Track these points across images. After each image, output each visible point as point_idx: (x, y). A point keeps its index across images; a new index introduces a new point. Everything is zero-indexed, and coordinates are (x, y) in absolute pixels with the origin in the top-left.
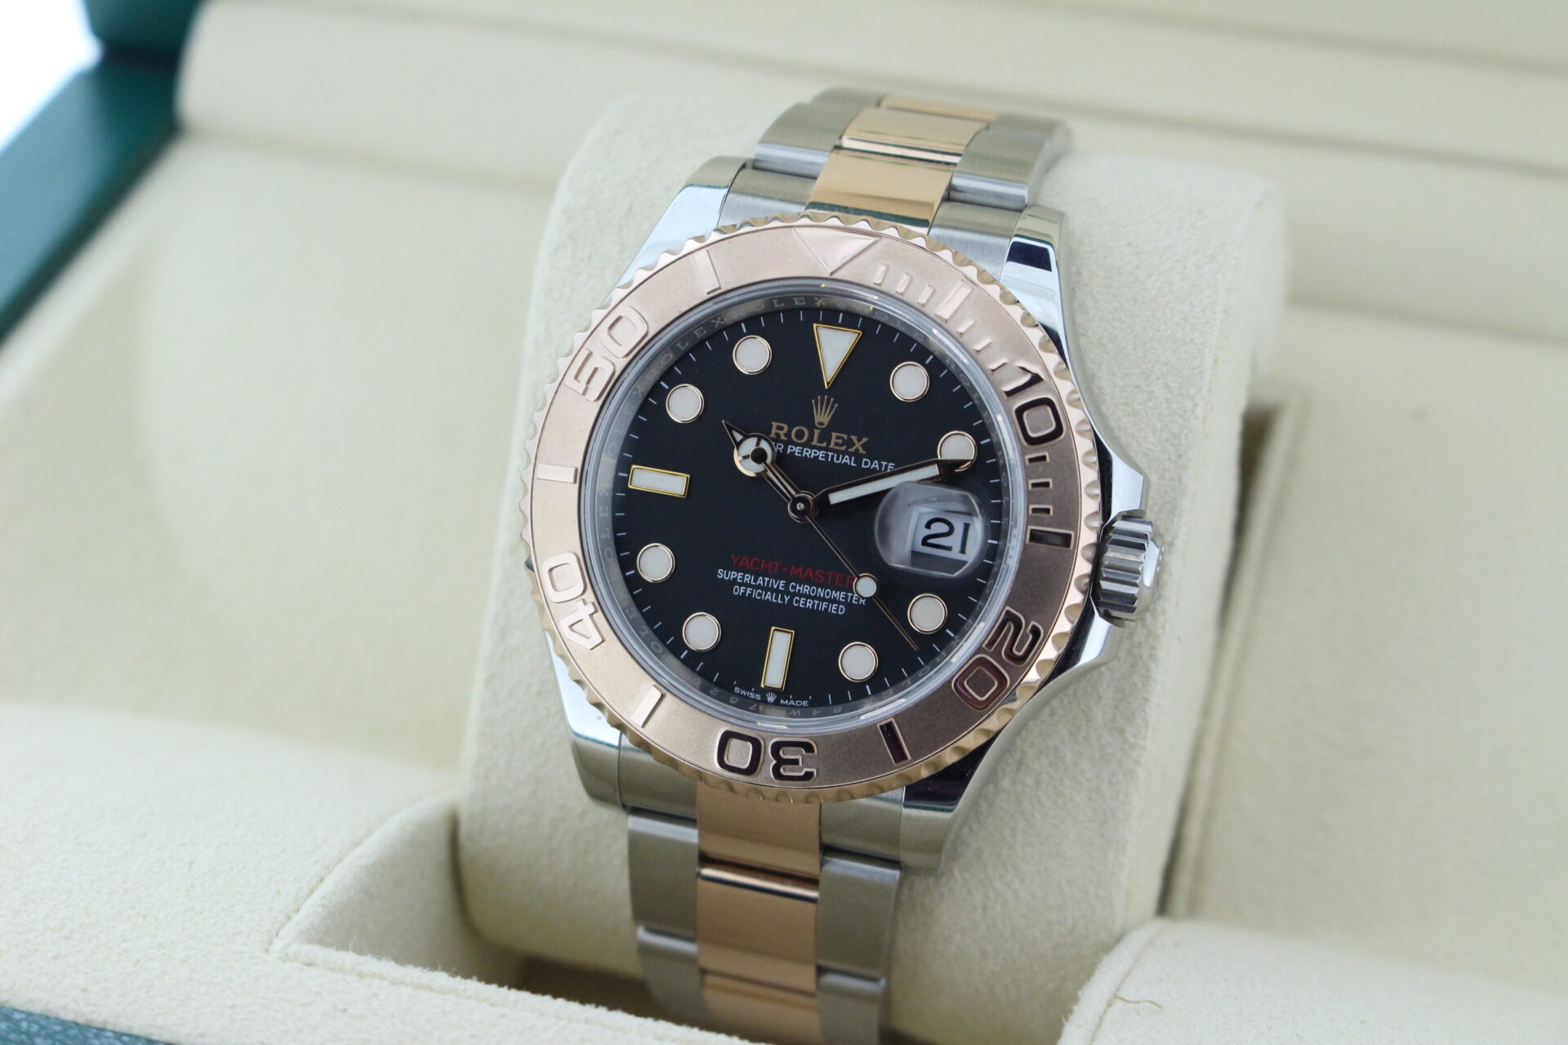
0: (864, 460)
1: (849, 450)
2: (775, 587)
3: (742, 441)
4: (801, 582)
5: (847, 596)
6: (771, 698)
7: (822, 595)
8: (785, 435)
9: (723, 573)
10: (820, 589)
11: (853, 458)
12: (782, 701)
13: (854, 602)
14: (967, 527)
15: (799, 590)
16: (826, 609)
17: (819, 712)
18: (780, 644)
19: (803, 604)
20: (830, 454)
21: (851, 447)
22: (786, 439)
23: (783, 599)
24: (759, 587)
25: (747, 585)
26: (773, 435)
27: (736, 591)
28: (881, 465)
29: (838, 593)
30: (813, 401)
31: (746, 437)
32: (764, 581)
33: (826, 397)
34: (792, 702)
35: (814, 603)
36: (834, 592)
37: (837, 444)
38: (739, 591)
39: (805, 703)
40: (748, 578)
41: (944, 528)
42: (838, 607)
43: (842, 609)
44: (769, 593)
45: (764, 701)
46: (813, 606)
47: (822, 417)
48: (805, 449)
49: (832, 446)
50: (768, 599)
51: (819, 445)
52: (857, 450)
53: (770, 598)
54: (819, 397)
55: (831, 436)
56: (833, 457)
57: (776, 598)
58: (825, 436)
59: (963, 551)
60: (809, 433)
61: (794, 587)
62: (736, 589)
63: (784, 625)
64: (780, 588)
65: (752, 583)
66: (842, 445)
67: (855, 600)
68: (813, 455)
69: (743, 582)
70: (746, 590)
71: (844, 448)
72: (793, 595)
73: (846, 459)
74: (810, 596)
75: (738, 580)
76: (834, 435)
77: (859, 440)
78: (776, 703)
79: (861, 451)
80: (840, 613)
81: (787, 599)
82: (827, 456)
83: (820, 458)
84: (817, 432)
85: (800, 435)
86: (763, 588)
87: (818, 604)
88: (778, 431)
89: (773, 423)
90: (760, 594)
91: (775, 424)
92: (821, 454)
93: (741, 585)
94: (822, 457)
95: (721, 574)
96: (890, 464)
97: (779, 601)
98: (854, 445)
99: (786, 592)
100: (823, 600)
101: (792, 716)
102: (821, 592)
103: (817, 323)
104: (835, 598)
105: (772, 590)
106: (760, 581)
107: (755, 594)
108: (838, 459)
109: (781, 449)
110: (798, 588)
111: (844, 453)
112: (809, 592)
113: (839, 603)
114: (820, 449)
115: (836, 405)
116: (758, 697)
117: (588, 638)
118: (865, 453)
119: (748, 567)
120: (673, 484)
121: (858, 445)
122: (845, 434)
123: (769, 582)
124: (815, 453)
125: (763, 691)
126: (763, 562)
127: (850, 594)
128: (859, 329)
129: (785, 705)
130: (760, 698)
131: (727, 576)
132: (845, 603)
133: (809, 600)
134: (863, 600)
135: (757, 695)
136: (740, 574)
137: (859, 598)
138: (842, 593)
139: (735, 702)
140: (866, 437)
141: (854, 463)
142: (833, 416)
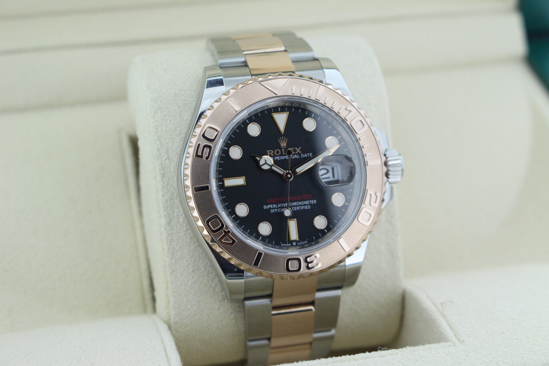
1: (296, 153)
2: (284, 206)
3: (260, 160)
4: (293, 202)
6: (294, 244)
8: (273, 154)
10: (300, 202)
11: (298, 155)
12: (298, 244)
13: (312, 203)
14: (333, 169)
15: (293, 205)
16: (304, 208)
17: (314, 243)
18: (293, 226)
19: (295, 209)
22: (273, 155)
25: (275, 208)
28: (307, 155)
30: (279, 140)
31: (261, 158)
33: (283, 137)
34: (302, 243)
35: (299, 208)
36: (305, 202)
38: (273, 211)
39: (306, 242)
40: (275, 206)
41: (325, 171)
42: (308, 207)
43: (309, 207)
44: (283, 209)
47: (284, 144)
51: (285, 154)
52: (298, 152)
54: (280, 138)
59: (334, 177)
61: (291, 204)
63: (292, 218)
64: (286, 206)
65: (276, 207)
69: (273, 208)
70: (275, 210)
72: (292, 207)
74: (297, 205)
75: (271, 208)
76: (289, 149)
77: (298, 149)
79: (300, 152)
80: (309, 208)
84: (283, 150)
85: (278, 152)
86: (280, 208)
87: (301, 208)
88: (270, 153)
89: (267, 151)
90: (280, 210)
91: (268, 151)
92: (287, 157)
93: (273, 209)
94: (287, 158)
95: (265, 207)
96: (311, 154)
99: (289, 207)
100: (302, 205)
101: (306, 247)
103: (273, 113)
104: (306, 204)
106: (279, 206)
113: (307, 205)
115: (287, 139)
119: (274, 202)
120: (240, 181)
121: (298, 150)
122: (292, 148)
123: (282, 205)
125: (291, 242)
126: (278, 199)
127: (310, 201)
128: (287, 111)
129: (300, 245)
130: (290, 245)
131: (267, 207)
132: (309, 205)
133: (297, 207)
134: (315, 202)
135: (289, 244)
136: (271, 205)
137: (313, 201)
138: (307, 201)
139: (285, 248)
140: (300, 147)
141: (298, 157)
142: (287, 143)
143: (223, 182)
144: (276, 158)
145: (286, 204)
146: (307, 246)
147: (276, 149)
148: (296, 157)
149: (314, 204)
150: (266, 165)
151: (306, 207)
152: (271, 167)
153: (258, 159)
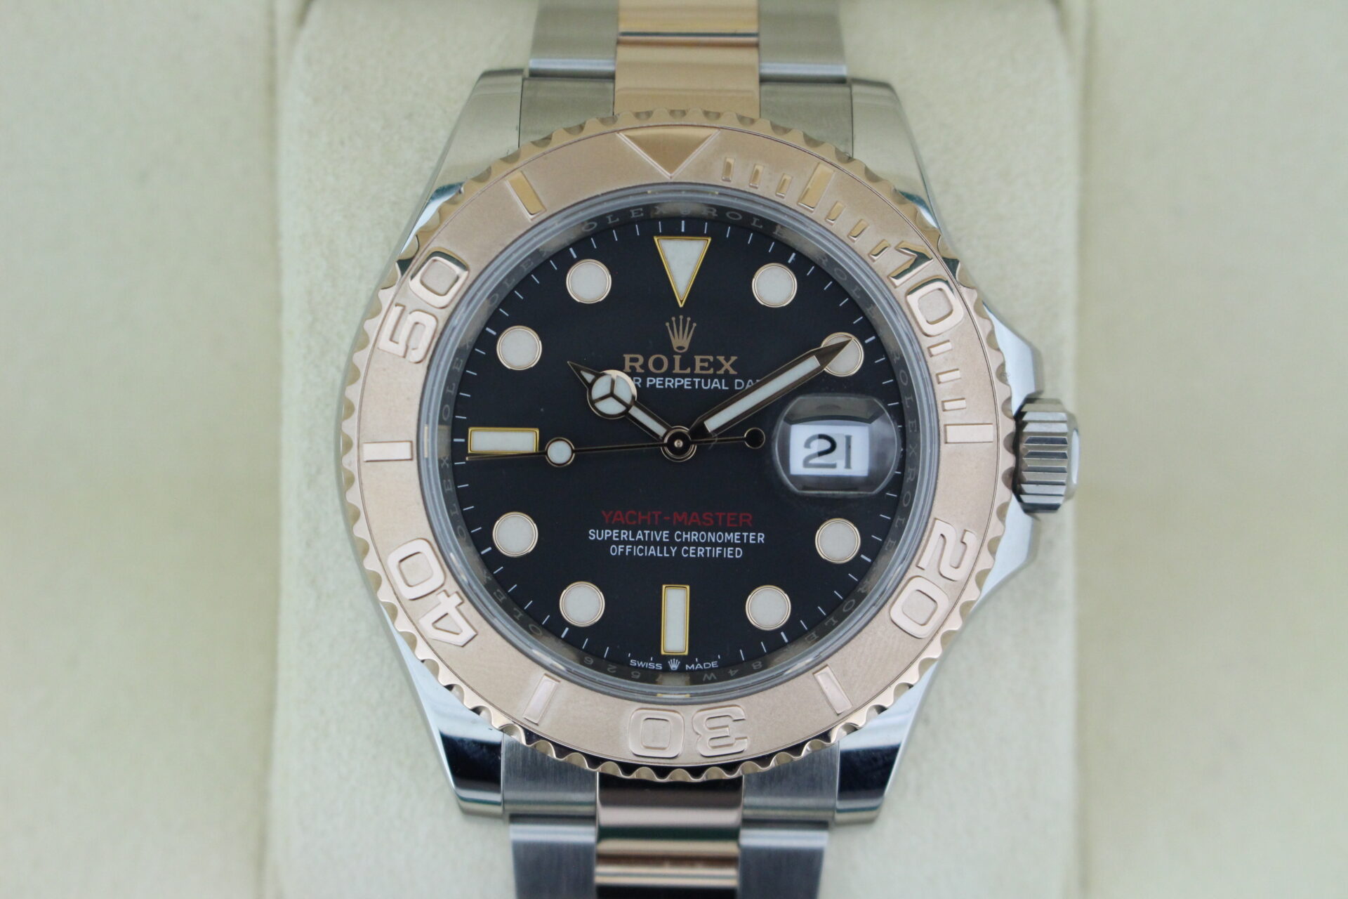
0: (736, 381)
1: (718, 373)
2: (658, 539)
3: (594, 381)
4: (687, 530)
5: (742, 537)
6: (674, 666)
7: (714, 541)
8: (641, 367)
9: (595, 534)
10: (710, 534)
11: (723, 381)
12: (687, 666)
13: (751, 542)
14: (848, 439)
15: (686, 538)
16: (721, 555)
17: (736, 671)
18: (676, 603)
19: (693, 554)
20: (697, 380)
21: (720, 369)
22: (643, 371)
23: (669, 552)
24: (639, 542)
25: (625, 543)
26: (627, 369)
27: (614, 552)
29: (732, 534)
30: (667, 324)
31: (598, 376)
32: (644, 535)
33: (681, 317)
34: (699, 666)
35: (706, 551)
36: (726, 534)
37: (702, 368)
38: (616, 551)
39: (713, 664)
40: (625, 535)
41: (825, 445)
42: (734, 551)
44: (652, 547)
45: (666, 670)
46: (705, 553)
47: (681, 340)
48: (667, 379)
49: (697, 371)
50: (652, 555)
51: (682, 371)
52: (727, 371)
53: (654, 552)
54: (673, 319)
55: (694, 360)
56: (700, 383)
57: (662, 552)
58: (687, 361)
59: (848, 465)
60: (669, 360)
61: (679, 536)
62: (614, 548)
63: (676, 580)
64: (664, 540)
65: (631, 539)
66: (708, 369)
67: (753, 540)
68: (676, 384)
69: (619, 540)
70: (625, 549)
71: (711, 371)
72: (680, 545)
73: (716, 383)
74: (699, 543)
75: (614, 539)
76: (698, 358)
77: (727, 360)
78: (681, 670)
79: (732, 372)
80: (737, 557)
81: (673, 551)
82: (693, 384)
83: (686, 387)
84: (677, 358)
85: (658, 364)
86: (644, 543)
87: (711, 551)
88: (634, 363)
89: (625, 355)
90: (642, 551)
91: (627, 357)
92: (686, 382)
93: (617, 543)
94: (688, 385)
95: (593, 535)
97: (665, 555)
99: (672, 542)
100: (715, 545)
101: (707, 682)
102: (712, 537)
103: (659, 235)
104: (729, 541)
105: (655, 544)
106: (639, 536)
107: (636, 551)
108: (706, 385)
109: (639, 383)
110: (684, 536)
111: (713, 377)
112: (698, 538)
113: (735, 546)
114: (683, 376)
115: (695, 325)
116: (659, 666)
117: (459, 633)
118: (736, 373)
119: (623, 522)
120: (521, 442)
121: (727, 366)
122: (709, 355)
123: (649, 534)
124: (679, 381)
125: (665, 660)
126: (640, 514)
127: (745, 534)
128: (707, 235)
129: (691, 671)
130: (661, 668)
131: (600, 536)
132: (741, 546)
133: (699, 548)
134: (761, 538)
135: (657, 665)
136: (614, 531)
137: (756, 536)
138: (736, 534)
139: (638, 677)
140: (735, 355)
141: (725, 386)
142: (693, 337)
143: (465, 436)
144: (651, 381)
145: (665, 534)
146: (710, 678)
147: (655, 354)
148: (718, 385)
149: (758, 546)
150: (611, 401)
152: (628, 407)
153: (589, 377)
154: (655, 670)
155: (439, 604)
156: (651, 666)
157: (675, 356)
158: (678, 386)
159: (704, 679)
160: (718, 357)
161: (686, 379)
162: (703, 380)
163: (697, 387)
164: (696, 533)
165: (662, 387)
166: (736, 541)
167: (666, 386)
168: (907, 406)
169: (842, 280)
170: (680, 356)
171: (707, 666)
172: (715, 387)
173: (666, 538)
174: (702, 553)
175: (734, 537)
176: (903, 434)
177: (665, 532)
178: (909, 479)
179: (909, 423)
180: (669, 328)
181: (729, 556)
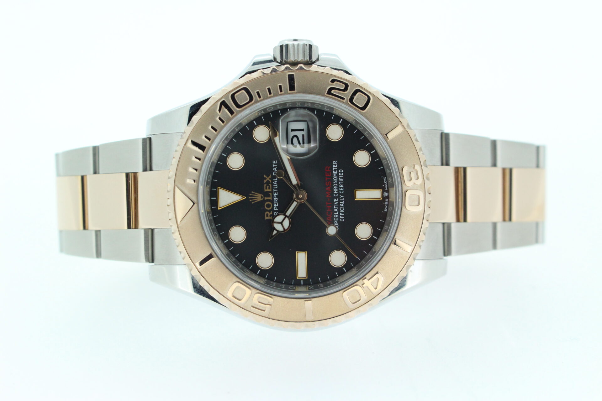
0: (274, 175)
1: (271, 182)
2: (337, 203)
3: (277, 230)
4: (333, 191)
5: (335, 170)
6: (386, 194)
7: (337, 181)
8: (270, 212)
10: (334, 183)
11: (274, 180)
12: (386, 189)
13: (336, 166)
14: (292, 130)
15: (336, 192)
16: (342, 178)
17: (388, 170)
18: (362, 195)
19: (342, 189)
20: (274, 190)
21: (269, 182)
22: (272, 212)
23: (342, 198)
24: (339, 210)
25: (339, 215)
26: (271, 218)
27: (343, 220)
28: (275, 167)
29: (334, 174)
30: (253, 203)
31: (274, 229)
32: (336, 208)
33: (250, 198)
34: (386, 185)
36: (334, 176)
37: (269, 188)
39: (385, 179)
40: (336, 216)
42: (340, 173)
43: (341, 171)
44: (340, 205)
46: (342, 184)
47: (259, 197)
48: (274, 202)
49: (270, 190)
50: (343, 205)
51: (271, 196)
52: (270, 179)
53: (342, 204)
54: (250, 200)
55: (266, 192)
56: (275, 189)
57: (342, 201)
58: (267, 194)
59: (303, 130)
60: (267, 202)
61: (336, 194)
62: (342, 220)
63: (353, 195)
64: (337, 200)
65: (338, 213)
68: (276, 198)
70: (341, 216)
71: (270, 185)
72: (339, 194)
73: (275, 183)
74: (338, 187)
75: (338, 220)
76: (265, 190)
77: (265, 179)
78: (388, 191)
79: (270, 177)
80: (343, 172)
81: (342, 196)
82: (275, 192)
83: (277, 194)
84: (266, 198)
85: (268, 206)
86: (339, 208)
87: (341, 182)
88: (269, 216)
89: (266, 219)
90: (342, 209)
91: (266, 218)
92: (275, 195)
93: (339, 219)
94: (276, 194)
96: (273, 163)
97: (343, 200)
98: (268, 180)
99: (338, 197)
100: (338, 180)
101: (392, 181)
102: (335, 182)
103: (217, 208)
104: (337, 175)
105: (339, 204)
106: (336, 210)
107: (342, 211)
108: (276, 187)
109: (276, 213)
110: (335, 192)
111: (273, 184)
112: (336, 187)
113: (338, 173)
114: (273, 196)
115: (252, 192)
116: (387, 200)
117: (378, 279)
118: (270, 175)
119: (331, 217)
120: (302, 258)
121: (268, 179)
122: (264, 186)
124: (275, 197)
125: (384, 198)
126: (328, 210)
127: (334, 169)
128: (217, 189)
129: (388, 188)
130: (387, 199)
131: (337, 226)
132: (338, 170)
133: (340, 186)
134: (335, 162)
135: (386, 201)
136: (335, 220)
137: (334, 164)
138: (334, 172)
139: (392, 208)
140: (264, 176)
141: (276, 179)
142: (258, 193)
143: (300, 280)
144: (275, 208)
145: (335, 200)
146: (391, 180)
147: (264, 207)
149: (338, 164)
150: (284, 223)
151: (341, 175)
152: (286, 216)
153: (275, 232)
154: (388, 202)
155: (367, 287)
156: (386, 203)
157: (265, 199)
158: (277, 197)
159: (392, 182)
160: (265, 182)
161: (274, 194)
162: (274, 188)
163: (277, 190)
164: (334, 188)
165: (277, 204)
166: (337, 172)
167: (277, 202)
168: (281, 107)
169: (232, 135)
170: (265, 197)
171: (385, 181)
172: (277, 183)
173: (336, 200)
174: (342, 185)
175: (335, 173)
176: (291, 108)
177: (334, 200)
178: (310, 105)
179: (288, 106)
180: (254, 202)
181: (343, 175)
